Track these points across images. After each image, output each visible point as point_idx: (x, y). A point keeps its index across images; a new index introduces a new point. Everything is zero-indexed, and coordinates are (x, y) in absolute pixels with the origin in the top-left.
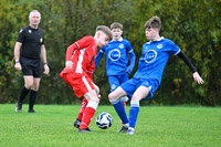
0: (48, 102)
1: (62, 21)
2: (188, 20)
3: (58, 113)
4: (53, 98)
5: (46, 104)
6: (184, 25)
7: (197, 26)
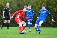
0: (12, 26)
1: (16, 5)
2: (48, 5)
3: (15, 29)
4: (14, 25)
5: (12, 27)
6: (47, 7)
7: (50, 7)
